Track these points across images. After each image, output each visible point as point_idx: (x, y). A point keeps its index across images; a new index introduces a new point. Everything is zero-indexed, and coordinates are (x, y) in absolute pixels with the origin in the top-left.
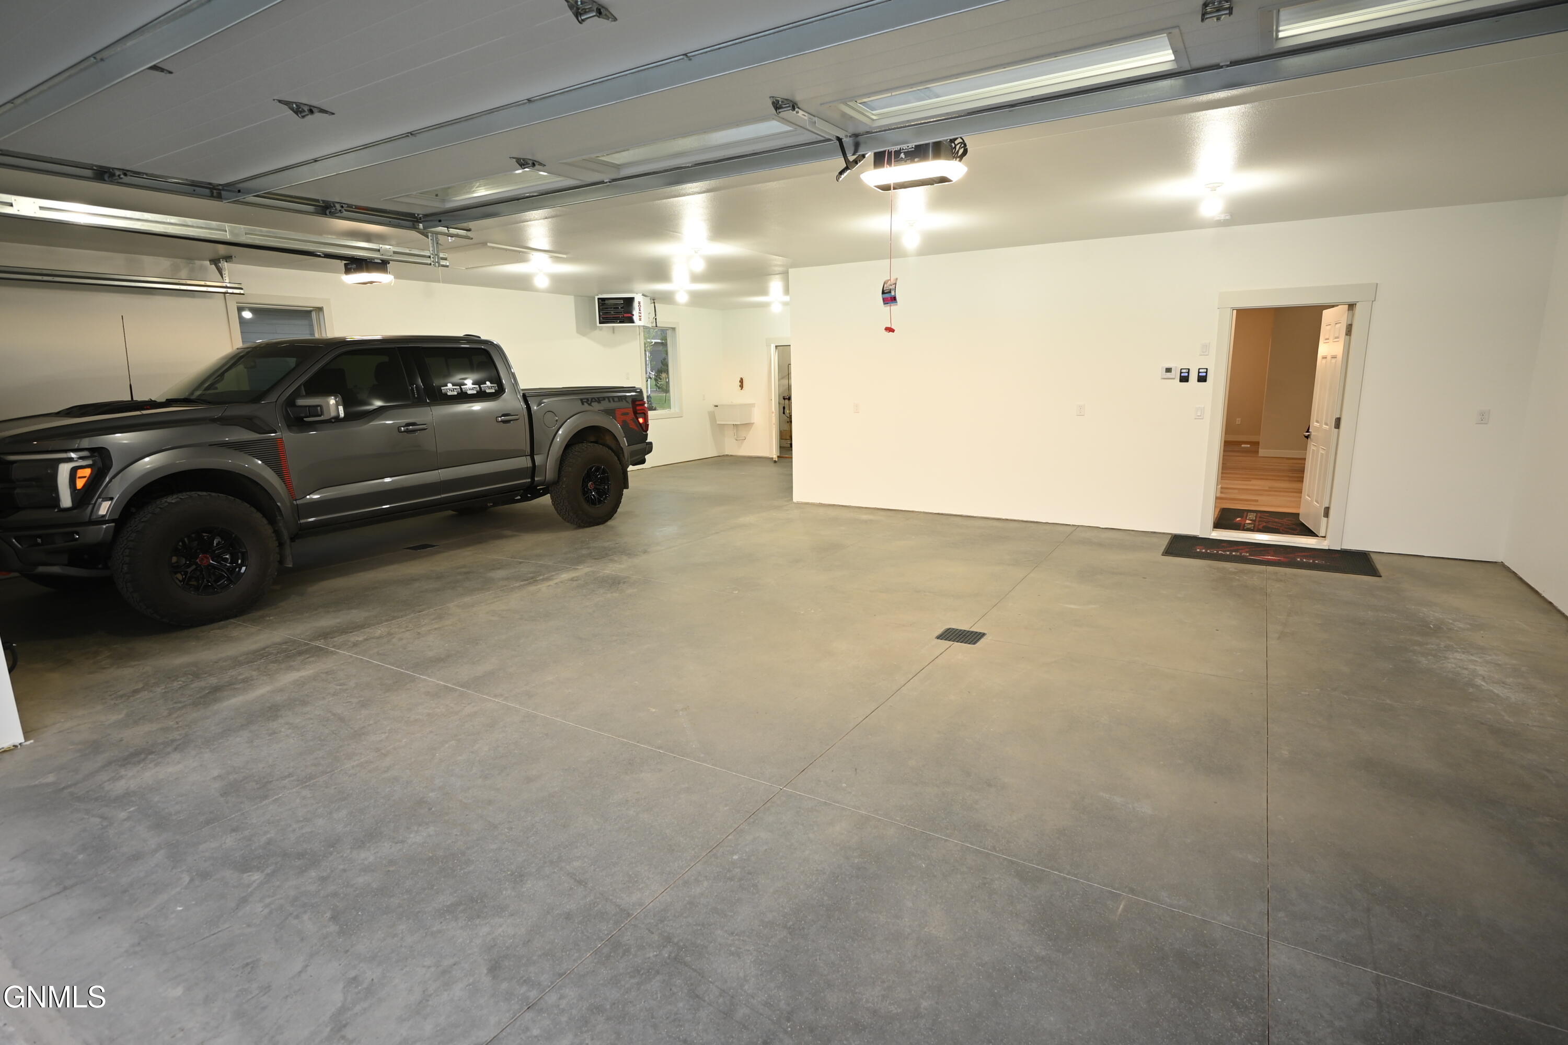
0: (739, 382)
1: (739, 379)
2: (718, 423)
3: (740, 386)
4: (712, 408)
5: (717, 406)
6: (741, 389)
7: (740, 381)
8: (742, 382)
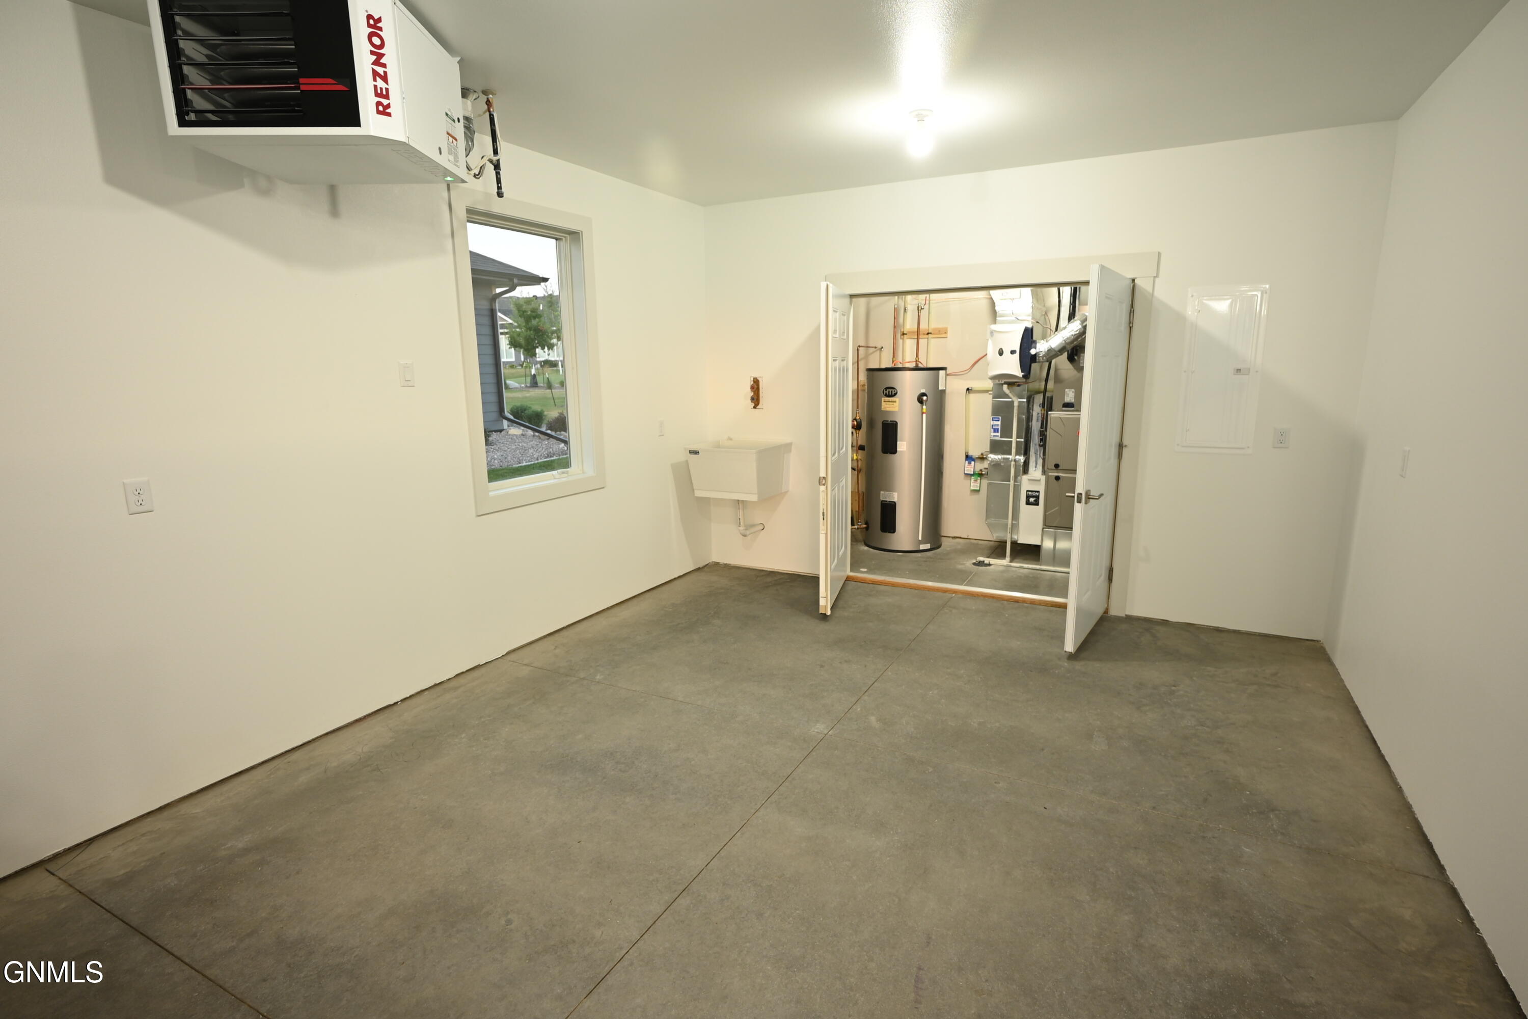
0: (749, 389)
1: (750, 382)
2: (698, 494)
3: (752, 399)
4: (683, 456)
5: (696, 453)
6: (755, 407)
7: (752, 388)
8: (758, 389)
